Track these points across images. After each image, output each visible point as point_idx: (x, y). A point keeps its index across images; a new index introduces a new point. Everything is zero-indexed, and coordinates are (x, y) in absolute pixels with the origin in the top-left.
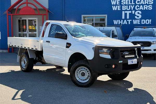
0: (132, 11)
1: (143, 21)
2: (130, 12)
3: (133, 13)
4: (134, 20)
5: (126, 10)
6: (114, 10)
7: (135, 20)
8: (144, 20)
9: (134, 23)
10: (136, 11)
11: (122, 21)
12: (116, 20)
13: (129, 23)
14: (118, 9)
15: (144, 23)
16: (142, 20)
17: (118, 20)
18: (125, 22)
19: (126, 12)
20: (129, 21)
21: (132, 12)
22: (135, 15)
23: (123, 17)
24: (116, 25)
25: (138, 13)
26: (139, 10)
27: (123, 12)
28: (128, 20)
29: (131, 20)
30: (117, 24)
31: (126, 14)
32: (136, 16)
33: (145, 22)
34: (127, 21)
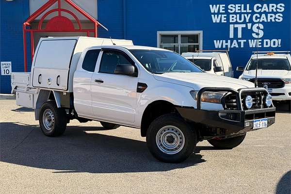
0: (246, 24)
2: (244, 26)
3: (249, 27)
4: (250, 41)
5: (237, 23)
6: (214, 22)
7: (253, 40)
8: (268, 41)
9: (251, 46)
10: (253, 23)
11: (229, 41)
12: (218, 41)
13: (242, 46)
14: (223, 21)
15: (268, 46)
16: (265, 41)
17: (221, 41)
18: (235, 44)
19: (236, 26)
20: (242, 41)
21: (247, 26)
22: (251, 31)
23: (231, 36)
24: (218, 49)
25: (258, 28)
26: (259, 23)
27: (232, 27)
28: (239, 41)
29: (245, 41)
30: (220, 47)
31: (236, 30)
32: (254, 33)
33: (269, 43)
34: (237, 42)
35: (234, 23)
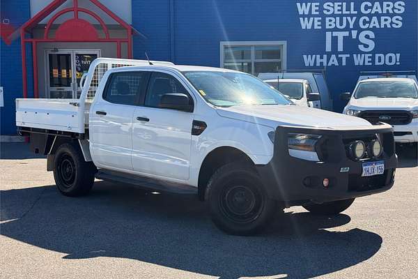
0: (350, 30)
1: (380, 58)
2: (347, 34)
3: (354, 36)
4: (355, 55)
5: (336, 29)
6: (304, 27)
7: (359, 55)
8: (382, 55)
9: (356, 64)
10: (360, 30)
11: (325, 56)
12: (310, 56)
13: (344, 64)
14: (316, 27)
15: (382, 63)
16: (377, 56)
17: (314, 56)
18: (334, 60)
19: (335, 34)
20: (344, 57)
21: (350, 34)
22: (357, 41)
23: (328, 48)
24: (310, 67)
25: (367, 37)
26: (368, 29)
27: (328, 35)
28: (339, 56)
29: (348, 56)
30: (312, 65)
31: (335, 39)
32: (362, 44)
33: (383, 59)
34: (337, 57)
35: (332, 30)
